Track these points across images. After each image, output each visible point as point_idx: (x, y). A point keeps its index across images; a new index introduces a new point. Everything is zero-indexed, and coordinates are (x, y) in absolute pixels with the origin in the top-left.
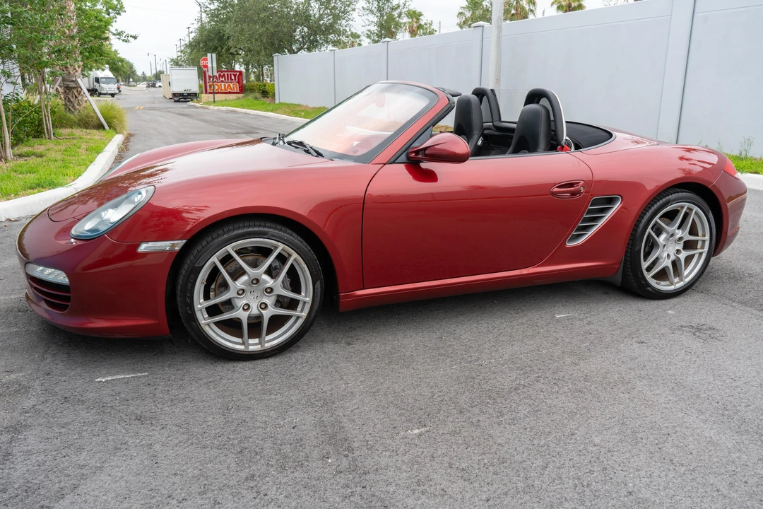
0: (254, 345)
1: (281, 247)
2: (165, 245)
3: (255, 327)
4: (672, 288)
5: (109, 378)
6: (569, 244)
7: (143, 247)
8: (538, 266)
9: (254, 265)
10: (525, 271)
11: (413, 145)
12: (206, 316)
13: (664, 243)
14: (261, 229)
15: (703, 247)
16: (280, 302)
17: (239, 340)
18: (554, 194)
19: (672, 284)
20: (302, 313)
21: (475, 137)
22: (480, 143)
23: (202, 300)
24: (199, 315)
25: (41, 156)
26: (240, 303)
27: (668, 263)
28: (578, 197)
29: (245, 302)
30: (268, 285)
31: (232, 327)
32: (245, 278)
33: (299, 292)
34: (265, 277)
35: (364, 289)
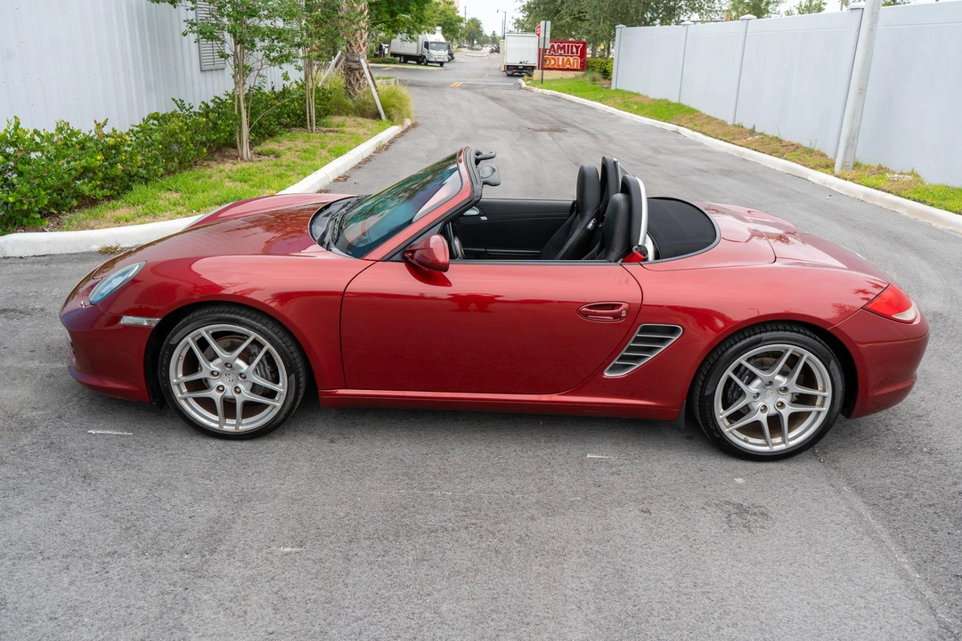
0: (230, 426)
1: (254, 335)
2: (144, 322)
3: (229, 407)
4: (766, 449)
5: (98, 432)
6: (607, 375)
7: (127, 320)
8: (563, 395)
9: (230, 349)
10: (545, 398)
11: (414, 243)
12: (185, 390)
13: (757, 391)
14: (233, 316)
15: (822, 405)
16: (255, 388)
17: (216, 418)
18: (586, 314)
19: (768, 445)
20: (278, 403)
21: (587, 218)
22: (590, 226)
23: (180, 375)
24: (175, 390)
25: (277, 156)
26: (215, 382)
27: (762, 418)
28: (618, 321)
29: (220, 383)
30: (242, 371)
31: (208, 404)
32: (218, 361)
33: (276, 381)
34: (240, 362)
35: (346, 388)
